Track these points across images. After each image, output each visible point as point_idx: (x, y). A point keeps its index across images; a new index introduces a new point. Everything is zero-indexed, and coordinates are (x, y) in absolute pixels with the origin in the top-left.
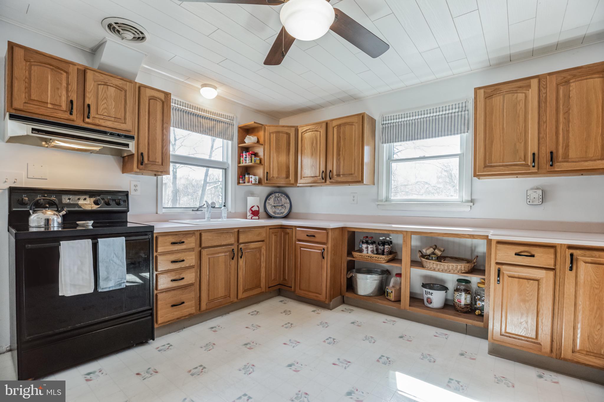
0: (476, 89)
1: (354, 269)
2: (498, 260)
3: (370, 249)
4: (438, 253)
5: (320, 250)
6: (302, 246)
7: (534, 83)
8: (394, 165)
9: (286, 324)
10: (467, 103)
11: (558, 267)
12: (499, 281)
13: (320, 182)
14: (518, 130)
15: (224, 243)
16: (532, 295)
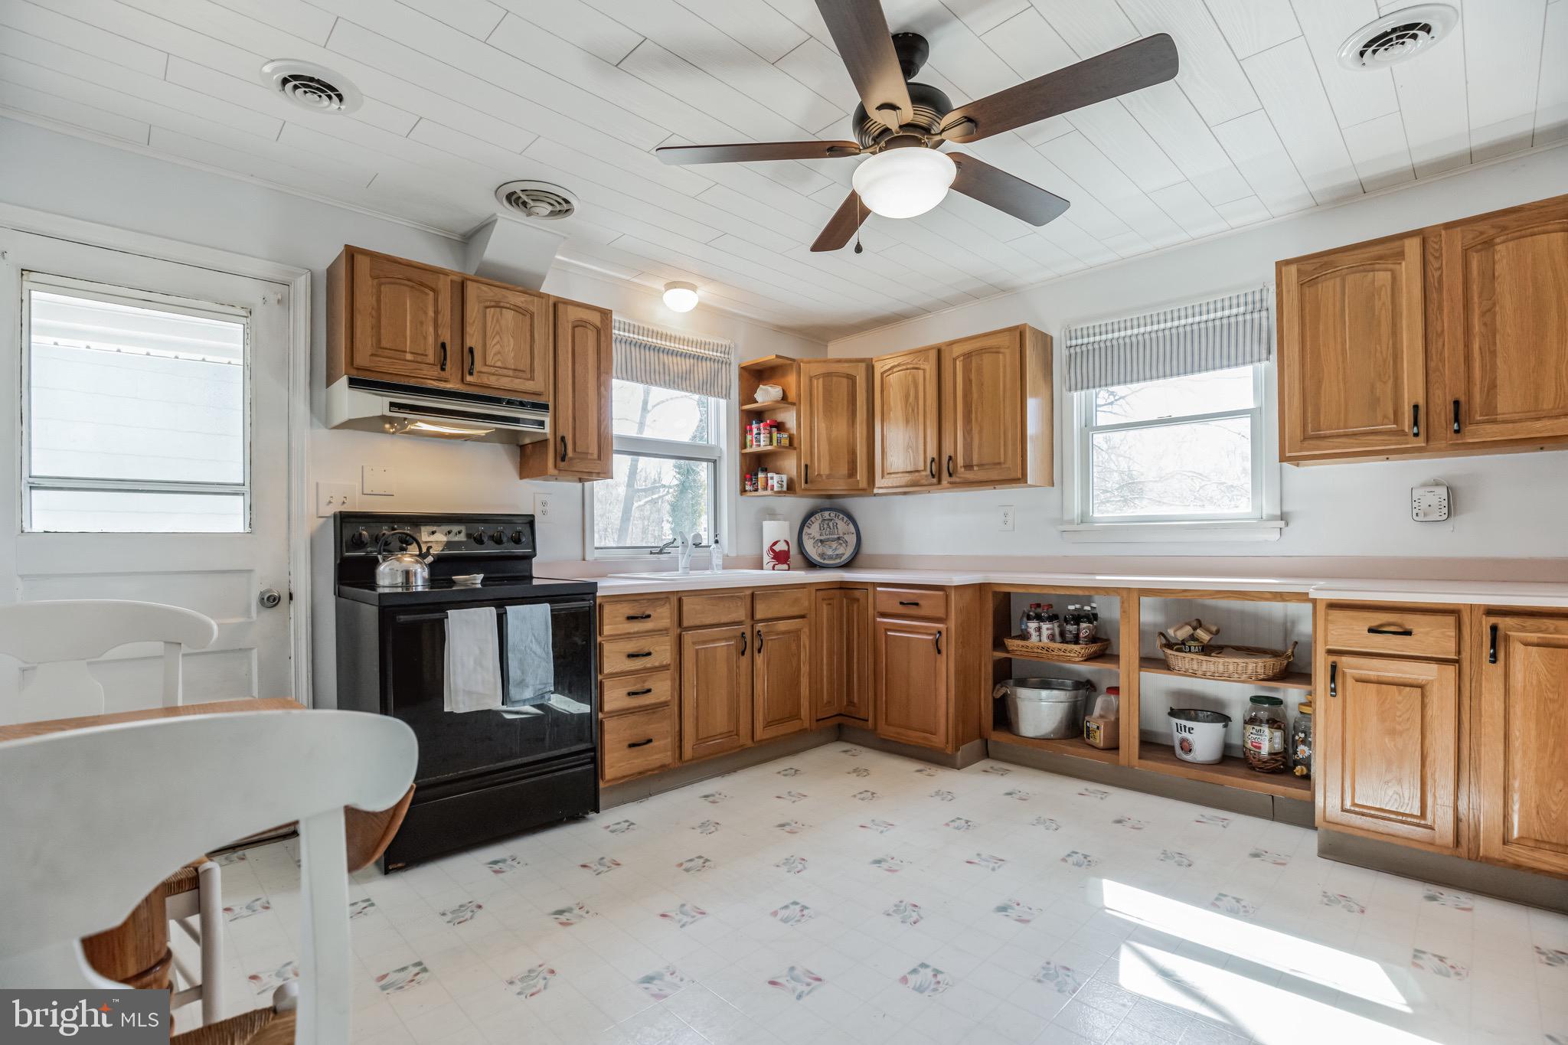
0: (1281, 265)
1: (1011, 678)
2: (1331, 645)
3: (1045, 633)
4: (1204, 636)
5: (931, 634)
6: (889, 627)
7: (1413, 247)
8: (1098, 439)
9: (861, 793)
10: (1265, 293)
11: (1466, 655)
12: (1334, 690)
13: (926, 483)
14: (1378, 355)
15: (724, 620)
16: (1408, 719)
